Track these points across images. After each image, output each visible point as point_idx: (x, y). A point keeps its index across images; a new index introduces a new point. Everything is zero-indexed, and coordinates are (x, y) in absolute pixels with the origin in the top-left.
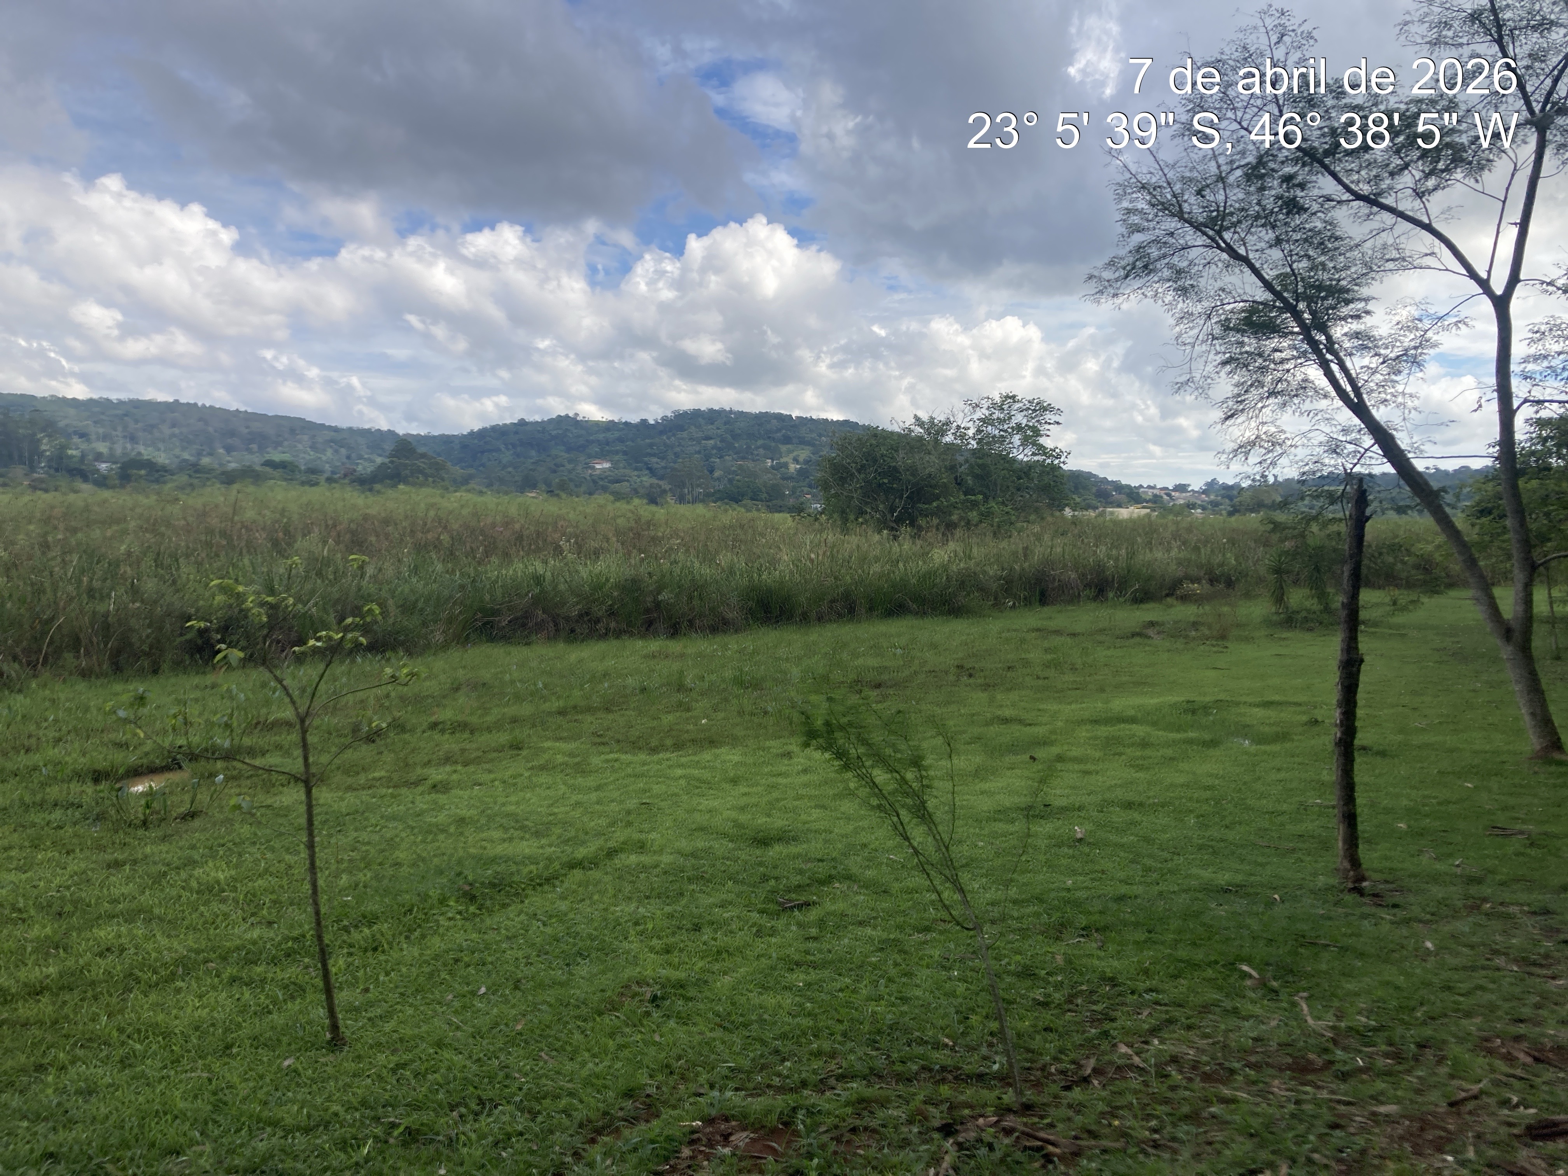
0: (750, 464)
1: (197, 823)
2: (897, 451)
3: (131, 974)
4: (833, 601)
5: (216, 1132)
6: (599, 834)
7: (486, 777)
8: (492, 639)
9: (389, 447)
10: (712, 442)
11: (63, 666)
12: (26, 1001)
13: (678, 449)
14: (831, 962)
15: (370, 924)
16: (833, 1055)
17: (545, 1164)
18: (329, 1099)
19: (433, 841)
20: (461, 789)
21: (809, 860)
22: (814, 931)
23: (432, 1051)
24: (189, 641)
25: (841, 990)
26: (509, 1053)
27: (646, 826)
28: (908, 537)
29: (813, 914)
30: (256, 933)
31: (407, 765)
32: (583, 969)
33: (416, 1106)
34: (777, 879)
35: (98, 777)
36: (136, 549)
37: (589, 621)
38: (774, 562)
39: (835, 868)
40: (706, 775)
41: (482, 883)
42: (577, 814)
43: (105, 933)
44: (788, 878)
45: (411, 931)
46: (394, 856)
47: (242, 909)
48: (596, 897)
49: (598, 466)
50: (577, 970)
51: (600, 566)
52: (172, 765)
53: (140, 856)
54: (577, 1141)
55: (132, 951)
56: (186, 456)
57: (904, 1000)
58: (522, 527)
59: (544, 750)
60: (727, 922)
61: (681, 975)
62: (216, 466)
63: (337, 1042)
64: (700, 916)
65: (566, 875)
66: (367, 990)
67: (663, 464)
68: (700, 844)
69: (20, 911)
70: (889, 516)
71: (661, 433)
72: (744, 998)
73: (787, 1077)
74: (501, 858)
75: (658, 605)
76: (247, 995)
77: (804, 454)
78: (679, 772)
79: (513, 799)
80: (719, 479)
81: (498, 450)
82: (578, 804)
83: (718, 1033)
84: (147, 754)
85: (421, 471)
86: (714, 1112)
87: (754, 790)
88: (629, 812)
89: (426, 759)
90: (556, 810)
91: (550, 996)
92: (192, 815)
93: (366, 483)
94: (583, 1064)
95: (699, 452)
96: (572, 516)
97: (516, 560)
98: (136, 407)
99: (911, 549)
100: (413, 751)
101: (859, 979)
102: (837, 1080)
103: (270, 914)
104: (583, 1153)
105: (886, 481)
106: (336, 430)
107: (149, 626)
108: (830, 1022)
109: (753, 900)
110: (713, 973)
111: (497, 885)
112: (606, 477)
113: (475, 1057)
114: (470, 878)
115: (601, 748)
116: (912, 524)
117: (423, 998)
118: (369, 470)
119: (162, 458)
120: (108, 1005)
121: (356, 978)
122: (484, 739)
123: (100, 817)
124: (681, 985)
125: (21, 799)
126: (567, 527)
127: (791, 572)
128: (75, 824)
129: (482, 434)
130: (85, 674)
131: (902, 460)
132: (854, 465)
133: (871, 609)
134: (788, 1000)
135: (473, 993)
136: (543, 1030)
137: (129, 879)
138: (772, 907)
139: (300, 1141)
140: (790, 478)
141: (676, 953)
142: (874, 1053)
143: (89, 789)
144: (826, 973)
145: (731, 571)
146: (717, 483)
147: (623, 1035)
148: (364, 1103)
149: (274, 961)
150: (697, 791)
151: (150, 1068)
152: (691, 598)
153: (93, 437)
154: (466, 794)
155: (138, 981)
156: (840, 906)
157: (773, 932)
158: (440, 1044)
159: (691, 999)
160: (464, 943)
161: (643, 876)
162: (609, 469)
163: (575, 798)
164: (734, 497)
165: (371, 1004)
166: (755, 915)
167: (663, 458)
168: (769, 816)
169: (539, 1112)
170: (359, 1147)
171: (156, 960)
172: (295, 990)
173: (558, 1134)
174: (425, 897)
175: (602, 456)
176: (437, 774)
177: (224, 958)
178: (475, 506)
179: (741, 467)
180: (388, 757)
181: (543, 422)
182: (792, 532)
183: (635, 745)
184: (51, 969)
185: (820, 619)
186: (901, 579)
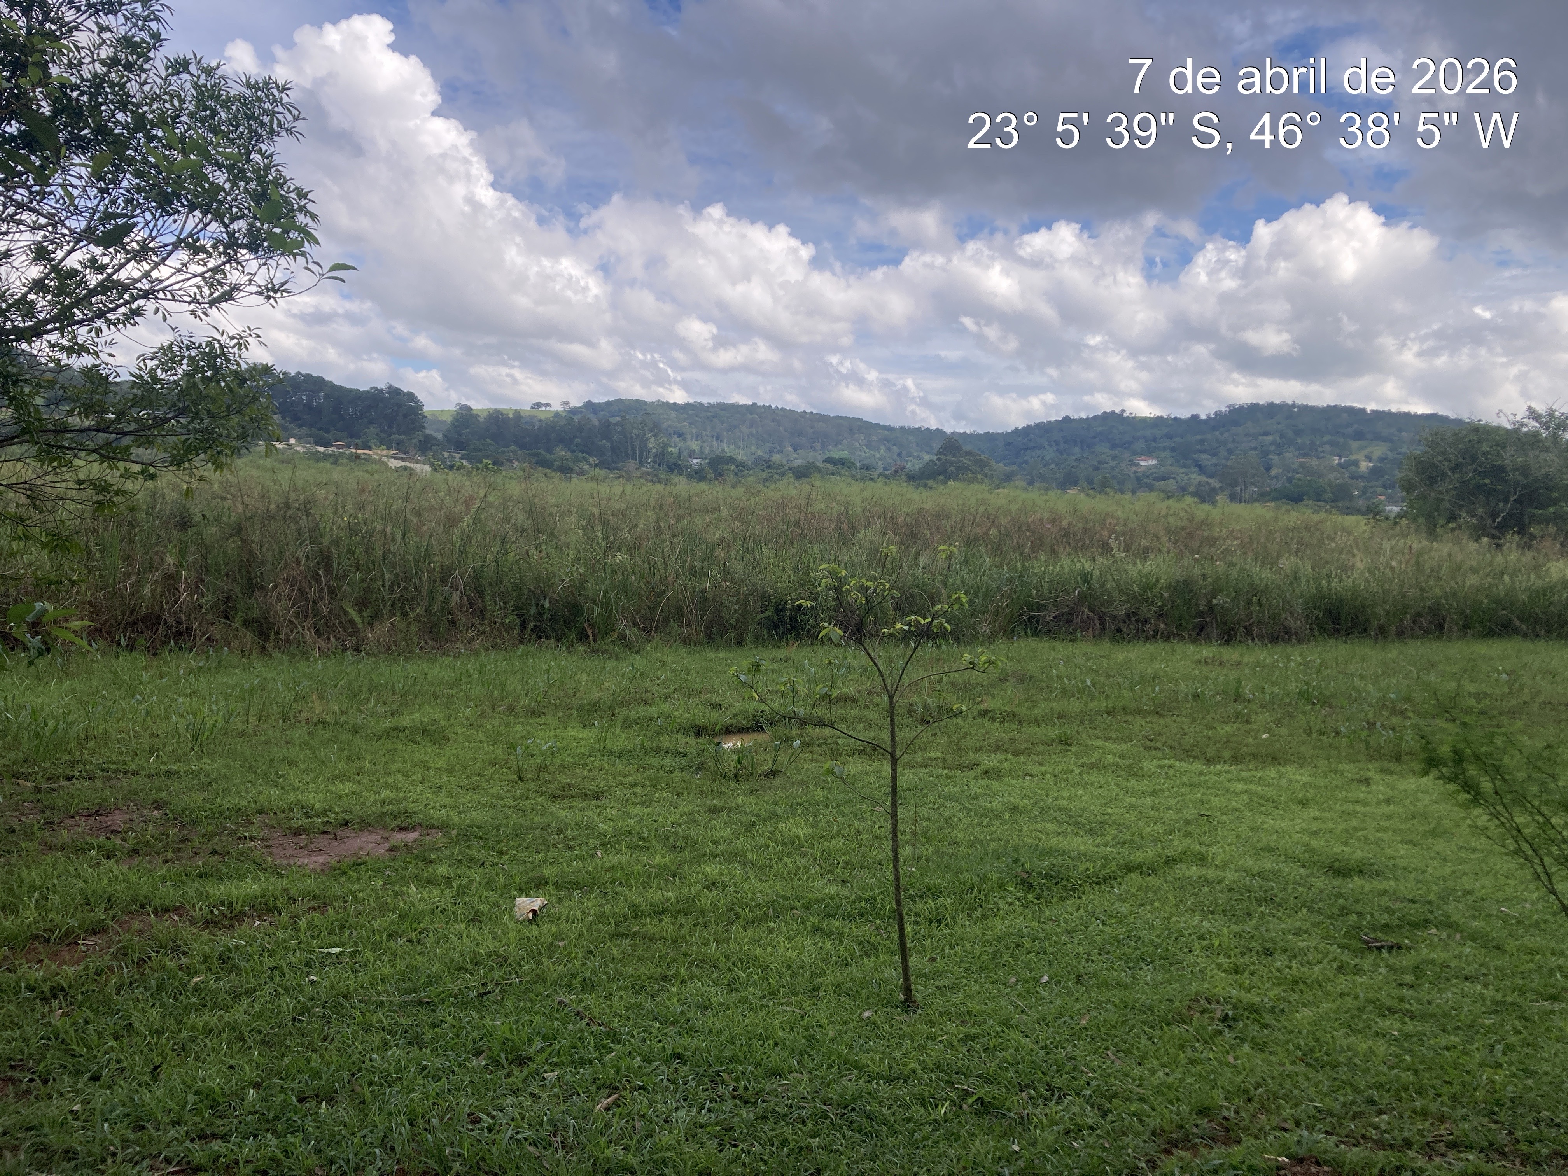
0: (1314, 462)
1: (777, 781)
2: (1504, 447)
3: (732, 909)
4: (1419, 614)
5: (811, 1065)
6: (1155, 841)
7: (1037, 769)
8: (1036, 634)
9: (937, 445)
10: (1270, 438)
11: (669, 634)
12: (652, 918)
13: (1230, 446)
14: (1433, 1016)
15: (934, 897)
16: (1442, 1119)
17: (1118, 1165)
18: (905, 1055)
19: (988, 826)
20: (1013, 778)
21: (1398, 899)
22: (1409, 978)
23: (999, 1029)
24: (768, 618)
25: (1447, 1049)
26: (1075, 1046)
27: (1207, 839)
28: (1514, 546)
29: (1406, 960)
30: (833, 889)
31: (960, 749)
32: (1146, 975)
33: (986, 1080)
34: (1359, 914)
35: (699, 731)
36: (728, 536)
37: (1137, 621)
38: (1346, 569)
39: (1431, 912)
40: (1270, 792)
41: (1040, 873)
42: (1132, 816)
43: (710, 869)
44: (1372, 915)
45: (972, 909)
46: (953, 835)
47: (820, 865)
48: (1157, 904)
49: (1143, 463)
50: (1139, 974)
51: (1149, 566)
52: (756, 727)
53: (734, 805)
54: (1152, 1149)
55: (732, 888)
56: (760, 453)
57: (1528, 1072)
58: (1070, 524)
59: (1095, 749)
60: (1303, 952)
61: (1254, 998)
62: (785, 462)
63: (909, 1004)
64: (1272, 940)
65: (1123, 877)
66: (934, 959)
67: (1214, 461)
68: (1268, 864)
69: (644, 840)
70: (1489, 522)
71: (1214, 428)
72: (1329, 1036)
73: (1386, 1131)
74: (1057, 851)
75: (1211, 609)
76: (828, 946)
77: (1379, 450)
78: (1240, 786)
79: (1065, 793)
80: (1276, 477)
81: (1042, 447)
82: (1131, 807)
83: (1301, 1068)
84: (735, 715)
85: (967, 469)
86: (1302, 1152)
87: (1327, 815)
88: (1187, 822)
89: (978, 745)
90: (1109, 810)
91: (1115, 995)
92: (773, 774)
93: (918, 478)
94: (1153, 1072)
95: (1255, 449)
96: (1120, 513)
97: (1063, 557)
98: (722, 410)
99: (1519, 561)
100: (965, 737)
101: (1471, 1040)
102: (1447, 1146)
103: (843, 873)
104: (1159, 1163)
105: (1487, 481)
106: (889, 429)
107: (737, 603)
108: (1435, 1081)
109: (1332, 933)
110: (1290, 1002)
111: (1054, 877)
112: (1152, 474)
113: (1042, 1044)
114: (1028, 866)
115: (1153, 752)
116: (1521, 532)
117: (986, 977)
118: (917, 467)
119: (741, 455)
120: (715, 933)
121: (923, 946)
122: (1033, 731)
123: (701, 767)
124: (1254, 1009)
125: (642, 745)
126: (1116, 525)
127: (1367, 581)
128: (682, 770)
129: (1027, 430)
130: (686, 641)
131: (1510, 458)
132: (1447, 464)
133: (1466, 627)
134: (1381, 1048)
135: (1037, 981)
136: (1109, 1029)
137: (727, 825)
138: (1354, 943)
139: (884, 1089)
140: (1362, 477)
141: (1246, 975)
142: (1493, 1126)
143: (692, 740)
144: (1427, 1027)
145: (1295, 576)
146: (1273, 482)
147: (1194, 1049)
148: (938, 1066)
149: (849, 917)
150: (1263, 809)
151: (753, 993)
152: (1249, 603)
153: (689, 436)
154: (1018, 783)
155: (738, 915)
156: (1439, 955)
157: (1358, 971)
158: (1006, 1023)
159: (1266, 1026)
160: (1025, 930)
161: (1206, 889)
162: (1155, 466)
163: (1128, 800)
164: (1295, 498)
165: (939, 974)
166: (1335, 949)
167: (1214, 455)
168: (1345, 844)
169: (1109, 1111)
170: (937, 1106)
171: (752, 900)
172: (869, 949)
173: (1131, 1136)
174: (985, 879)
175: (1148, 453)
176: (990, 761)
177: (807, 908)
178: (1023, 502)
179: (1302, 465)
180: (943, 740)
181: (1088, 419)
182: (1366, 535)
183: (1189, 754)
184: (670, 894)
185: (1401, 634)
186: (1507, 595)
